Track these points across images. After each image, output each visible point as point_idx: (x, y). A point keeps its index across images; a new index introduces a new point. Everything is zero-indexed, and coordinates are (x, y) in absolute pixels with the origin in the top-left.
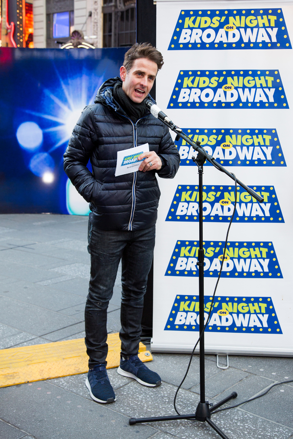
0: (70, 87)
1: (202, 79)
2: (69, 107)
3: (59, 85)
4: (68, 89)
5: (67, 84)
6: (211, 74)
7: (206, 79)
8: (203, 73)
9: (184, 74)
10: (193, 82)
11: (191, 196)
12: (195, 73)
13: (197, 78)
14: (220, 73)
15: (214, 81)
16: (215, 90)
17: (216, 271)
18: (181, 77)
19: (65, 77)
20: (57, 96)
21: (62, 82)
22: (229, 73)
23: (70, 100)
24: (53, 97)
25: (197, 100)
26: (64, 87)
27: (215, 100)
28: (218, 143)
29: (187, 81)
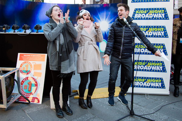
0: (101, 15)
1: (142, 11)
2: (100, 21)
3: (97, 14)
4: (100, 15)
5: (100, 14)
6: (144, 9)
7: (143, 11)
8: (142, 9)
9: (136, 10)
10: (139, 12)
11: (138, 46)
12: (139, 9)
13: (140, 11)
14: (147, 9)
15: (145, 12)
16: (146, 14)
17: (145, 69)
18: (135, 10)
19: (99, 12)
20: (97, 17)
21: (98, 13)
22: (150, 9)
23: (101, 19)
24: (96, 18)
25: (140, 17)
26: (99, 15)
27: (146, 17)
28: (147, 30)
29: (137, 12)
